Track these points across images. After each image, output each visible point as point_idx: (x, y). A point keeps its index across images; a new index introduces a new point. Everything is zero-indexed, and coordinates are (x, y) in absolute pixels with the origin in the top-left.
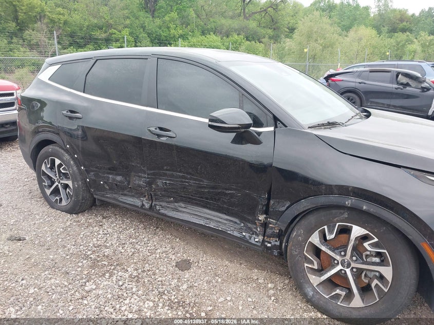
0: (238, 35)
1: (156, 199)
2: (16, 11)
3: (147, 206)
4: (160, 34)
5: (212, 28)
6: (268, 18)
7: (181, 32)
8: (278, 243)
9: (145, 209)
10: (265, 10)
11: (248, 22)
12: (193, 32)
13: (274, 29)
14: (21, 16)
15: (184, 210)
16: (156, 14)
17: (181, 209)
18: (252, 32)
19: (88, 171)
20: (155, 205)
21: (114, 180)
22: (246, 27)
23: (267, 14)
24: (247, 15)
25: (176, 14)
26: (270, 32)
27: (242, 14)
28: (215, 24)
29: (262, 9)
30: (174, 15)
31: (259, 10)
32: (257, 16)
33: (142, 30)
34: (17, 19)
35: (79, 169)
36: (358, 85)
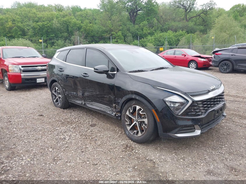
0: (182, 30)
1: (86, 101)
2: (68, 27)
3: (83, 103)
4: (137, 33)
5: (167, 28)
6: (201, 20)
7: (149, 31)
8: (120, 115)
9: (83, 105)
10: (199, 15)
11: (188, 23)
12: (156, 31)
13: (205, 26)
14: (70, 29)
15: (94, 104)
16: (136, 22)
17: (93, 104)
18: (190, 29)
19: (66, 91)
20: (86, 103)
21: (73, 94)
22: (187, 26)
23: (200, 17)
24: (188, 19)
25: (147, 22)
26: (202, 27)
27: (185, 19)
28: (169, 25)
29: (197, 15)
30: (145, 22)
31: (195, 15)
32: (194, 19)
33: (128, 32)
34: (68, 31)
35: (63, 90)
36: (231, 57)
